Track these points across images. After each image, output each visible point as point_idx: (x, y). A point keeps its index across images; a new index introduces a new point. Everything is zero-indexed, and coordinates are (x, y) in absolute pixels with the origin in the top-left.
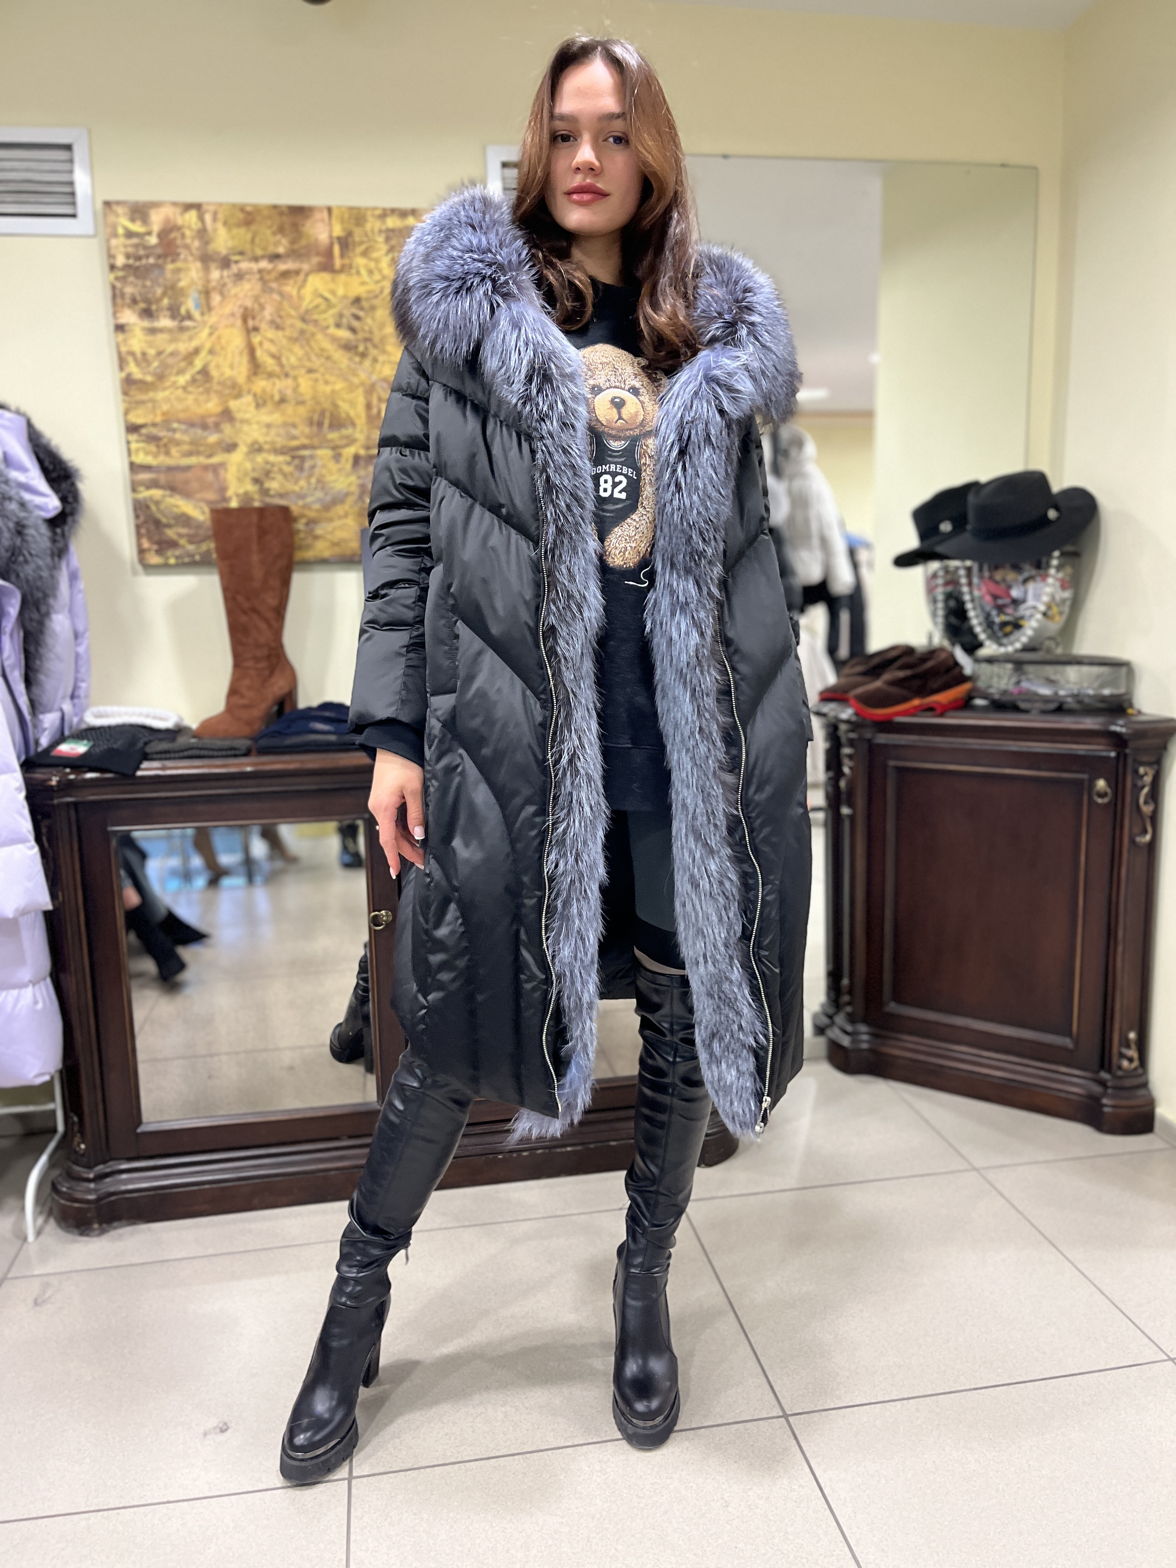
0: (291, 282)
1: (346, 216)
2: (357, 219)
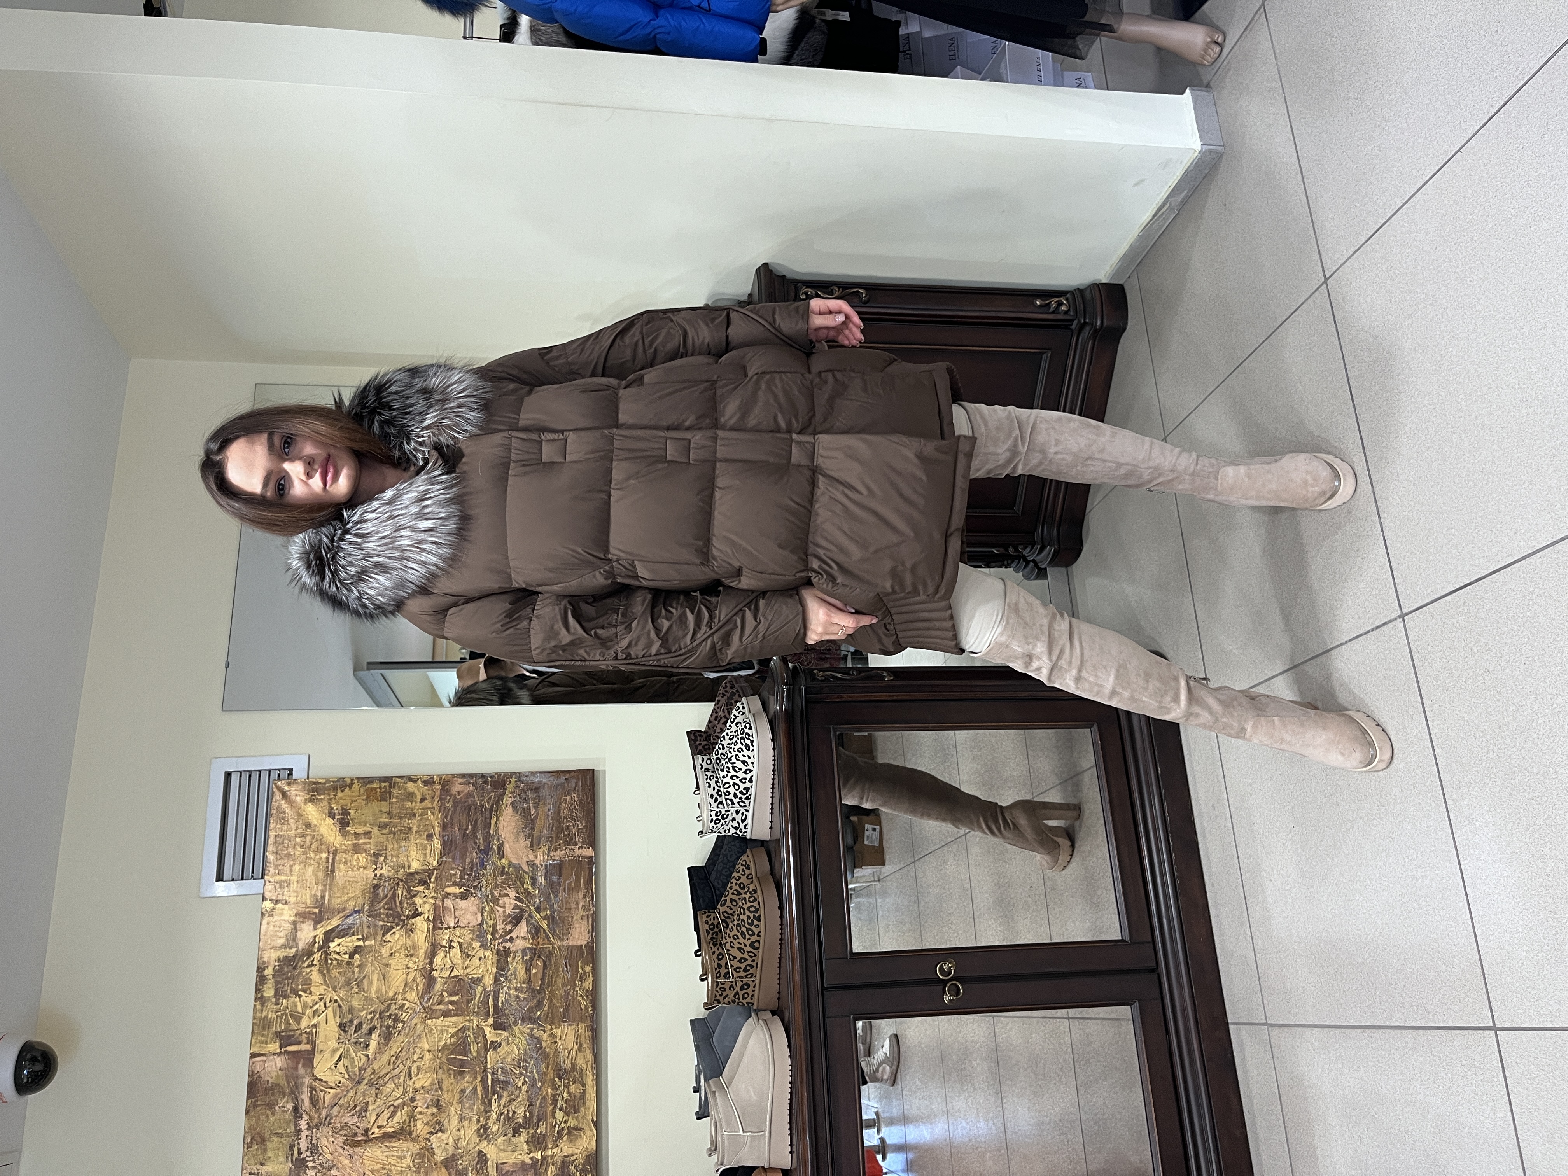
0: (322, 1094)
1: (260, 1038)
2: (264, 1028)
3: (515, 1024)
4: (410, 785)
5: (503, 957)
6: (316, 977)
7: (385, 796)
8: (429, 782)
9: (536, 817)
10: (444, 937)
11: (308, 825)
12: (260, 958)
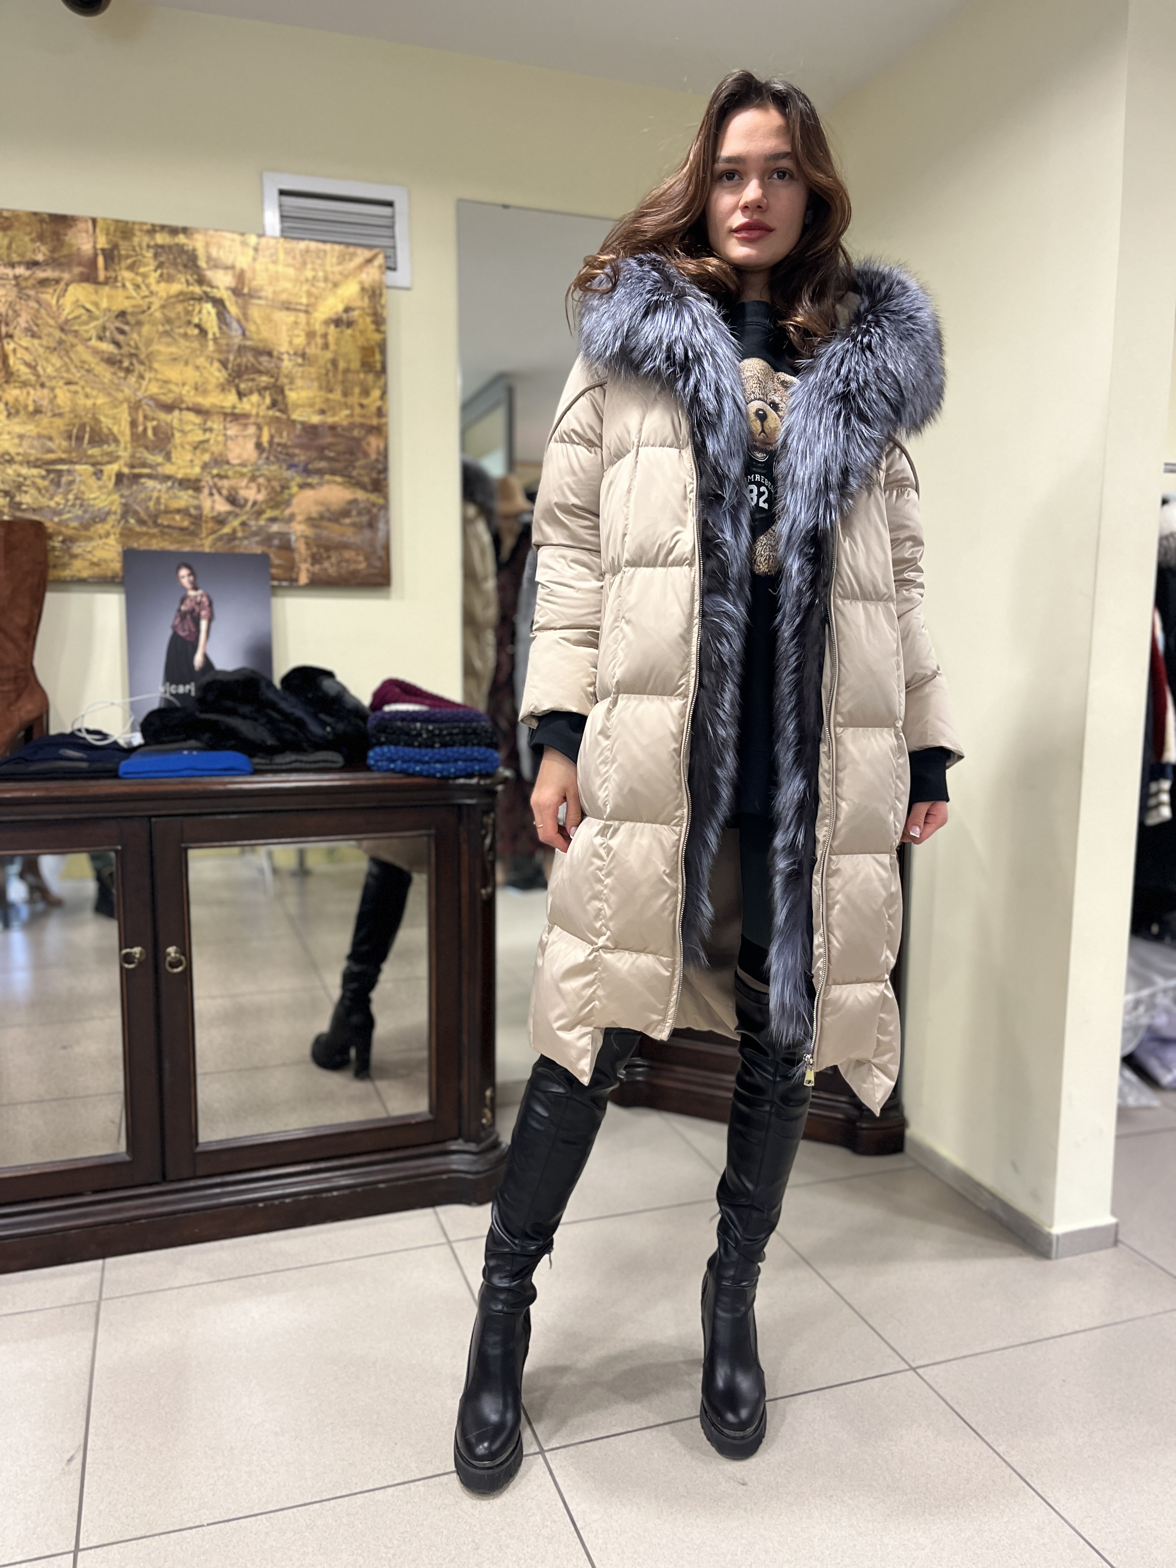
0: (51, 290)
1: (112, 229)
2: (123, 232)
3: (122, 496)
4: (376, 393)
5: (193, 485)
6: (176, 288)
7: (366, 366)
8: (380, 413)
9: (340, 524)
10: (216, 424)
11: (336, 285)
12: (197, 231)
